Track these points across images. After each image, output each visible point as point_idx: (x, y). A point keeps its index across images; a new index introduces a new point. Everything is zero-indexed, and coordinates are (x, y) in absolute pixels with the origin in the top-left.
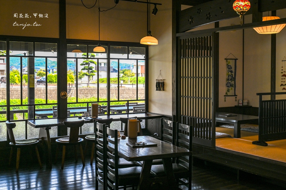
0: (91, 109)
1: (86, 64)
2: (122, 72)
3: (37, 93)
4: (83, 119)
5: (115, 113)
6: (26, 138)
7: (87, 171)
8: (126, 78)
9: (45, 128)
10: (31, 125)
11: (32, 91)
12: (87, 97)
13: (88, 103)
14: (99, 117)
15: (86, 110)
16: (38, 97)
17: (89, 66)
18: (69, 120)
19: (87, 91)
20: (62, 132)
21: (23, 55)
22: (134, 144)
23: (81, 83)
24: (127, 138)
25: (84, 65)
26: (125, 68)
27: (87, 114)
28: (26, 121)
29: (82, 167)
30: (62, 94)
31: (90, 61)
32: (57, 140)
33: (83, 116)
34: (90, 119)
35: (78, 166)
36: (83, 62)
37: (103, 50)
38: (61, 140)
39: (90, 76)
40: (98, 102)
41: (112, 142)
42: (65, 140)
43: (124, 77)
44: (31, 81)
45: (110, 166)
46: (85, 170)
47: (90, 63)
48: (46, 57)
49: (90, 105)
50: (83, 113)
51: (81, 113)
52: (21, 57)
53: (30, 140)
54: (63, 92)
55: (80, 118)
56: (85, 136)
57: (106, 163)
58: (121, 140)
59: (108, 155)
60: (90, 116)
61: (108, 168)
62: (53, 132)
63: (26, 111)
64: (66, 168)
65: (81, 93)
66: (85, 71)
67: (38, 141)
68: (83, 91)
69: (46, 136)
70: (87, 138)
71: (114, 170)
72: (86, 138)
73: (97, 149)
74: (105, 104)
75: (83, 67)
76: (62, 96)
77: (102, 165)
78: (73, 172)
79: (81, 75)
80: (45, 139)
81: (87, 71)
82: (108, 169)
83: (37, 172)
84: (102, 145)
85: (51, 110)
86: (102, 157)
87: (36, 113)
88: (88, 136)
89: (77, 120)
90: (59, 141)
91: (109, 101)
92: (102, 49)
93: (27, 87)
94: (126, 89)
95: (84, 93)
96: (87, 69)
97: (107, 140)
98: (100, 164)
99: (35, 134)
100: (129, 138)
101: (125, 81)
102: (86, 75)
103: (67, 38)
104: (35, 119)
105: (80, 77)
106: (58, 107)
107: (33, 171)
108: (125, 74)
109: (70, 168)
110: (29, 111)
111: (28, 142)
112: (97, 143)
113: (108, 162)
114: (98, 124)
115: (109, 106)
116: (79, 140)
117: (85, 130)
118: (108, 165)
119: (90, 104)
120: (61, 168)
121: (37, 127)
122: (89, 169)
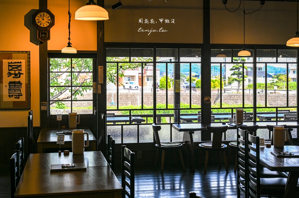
0: (235, 115)
1: (236, 69)
2: (276, 77)
3: (186, 98)
4: (227, 125)
5: (264, 120)
6: (171, 141)
7: (231, 178)
8: (280, 84)
9: (188, 132)
10: (176, 128)
11: (177, 96)
12: (236, 103)
13: (232, 109)
14: (244, 124)
15: (230, 116)
16: (187, 102)
17: (239, 71)
18: (213, 125)
19: (237, 97)
20: (205, 137)
21: (169, 61)
22: (279, 153)
23: (231, 88)
24: (273, 147)
25: (234, 70)
26: (280, 72)
27: (231, 120)
28: (171, 124)
29: (225, 174)
30: (206, 99)
31: (240, 66)
32: (200, 145)
33: (227, 122)
34: (235, 125)
35: (221, 172)
36: (233, 67)
37: (249, 54)
38: (204, 145)
39: (240, 81)
40: (243, 107)
41: (253, 149)
42: (208, 146)
43: (278, 82)
44: (177, 86)
45: (252, 174)
46: (228, 177)
47: (240, 67)
48: (190, 63)
49: (235, 111)
50: (227, 119)
51: (225, 119)
52: (167, 63)
53: (174, 143)
54: (207, 98)
55: (224, 123)
56: (229, 142)
57: (247, 172)
58: (265, 148)
59: (250, 163)
60: (234, 122)
61: (250, 176)
62: (197, 137)
63: (172, 115)
64: (209, 173)
65: (230, 98)
66: (235, 77)
67: (182, 144)
68: (233, 97)
69: (189, 140)
70: (231, 144)
71: (256, 179)
72: (229, 144)
73: (239, 156)
74: (251, 111)
75: (232, 72)
76: (206, 101)
77: (244, 173)
78: (216, 177)
79: (231, 80)
80: (189, 143)
81: (237, 76)
82: (250, 178)
83: (181, 174)
84: (244, 152)
85: (196, 115)
86: (244, 164)
87: (181, 117)
88: (232, 143)
89: (221, 125)
90: (202, 145)
91: (255, 107)
92: (247, 53)
93: (173, 92)
94: (280, 95)
95: (234, 99)
96: (237, 74)
97: (249, 147)
98: (242, 172)
99: (179, 138)
100: (274, 147)
101: (279, 86)
102: (236, 80)
103: (211, 43)
104: (179, 123)
105: (230, 83)
106: (202, 112)
107: (177, 173)
108: (280, 79)
109: (213, 174)
110: (175, 115)
111: (172, 145)
112: (239, 150)
113: (250, 171)
114: (240, 130)
115: (255, 113)
116: (223, 146)
117: (230, 137)
118: (250, 173)
119: (235, 109)
120: (204, 173)
121: (181, 130)
122: (233, 176)
